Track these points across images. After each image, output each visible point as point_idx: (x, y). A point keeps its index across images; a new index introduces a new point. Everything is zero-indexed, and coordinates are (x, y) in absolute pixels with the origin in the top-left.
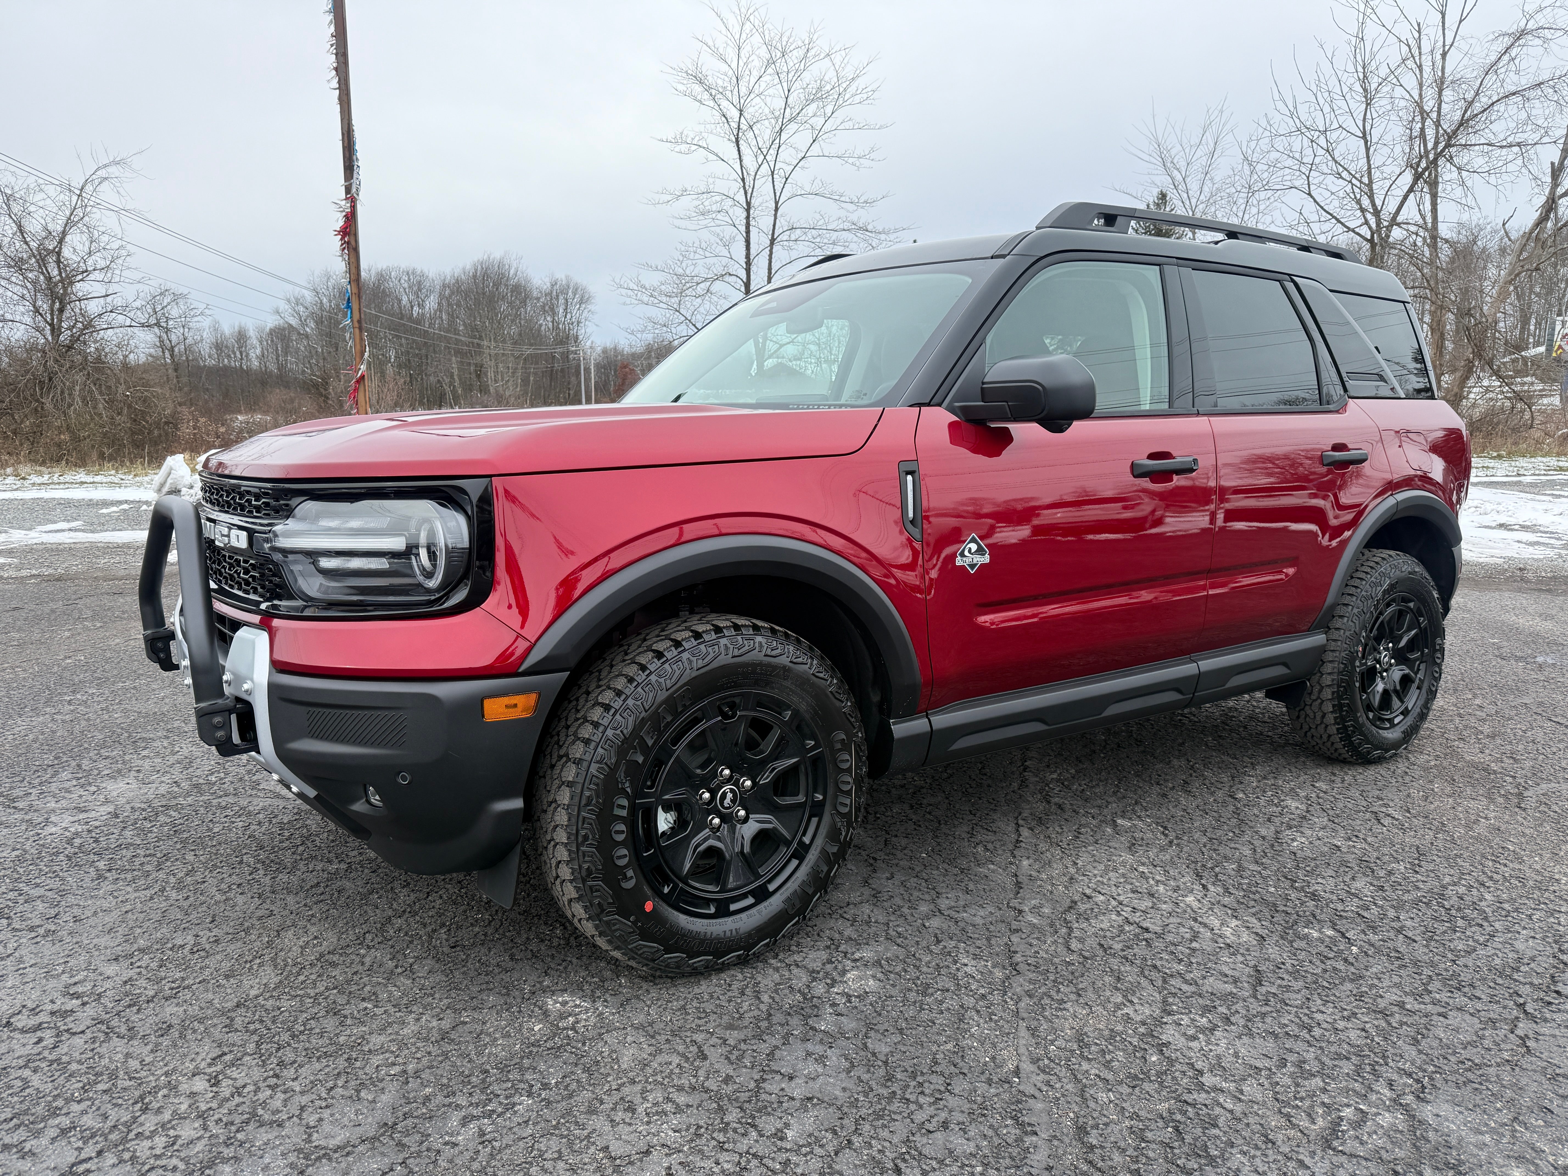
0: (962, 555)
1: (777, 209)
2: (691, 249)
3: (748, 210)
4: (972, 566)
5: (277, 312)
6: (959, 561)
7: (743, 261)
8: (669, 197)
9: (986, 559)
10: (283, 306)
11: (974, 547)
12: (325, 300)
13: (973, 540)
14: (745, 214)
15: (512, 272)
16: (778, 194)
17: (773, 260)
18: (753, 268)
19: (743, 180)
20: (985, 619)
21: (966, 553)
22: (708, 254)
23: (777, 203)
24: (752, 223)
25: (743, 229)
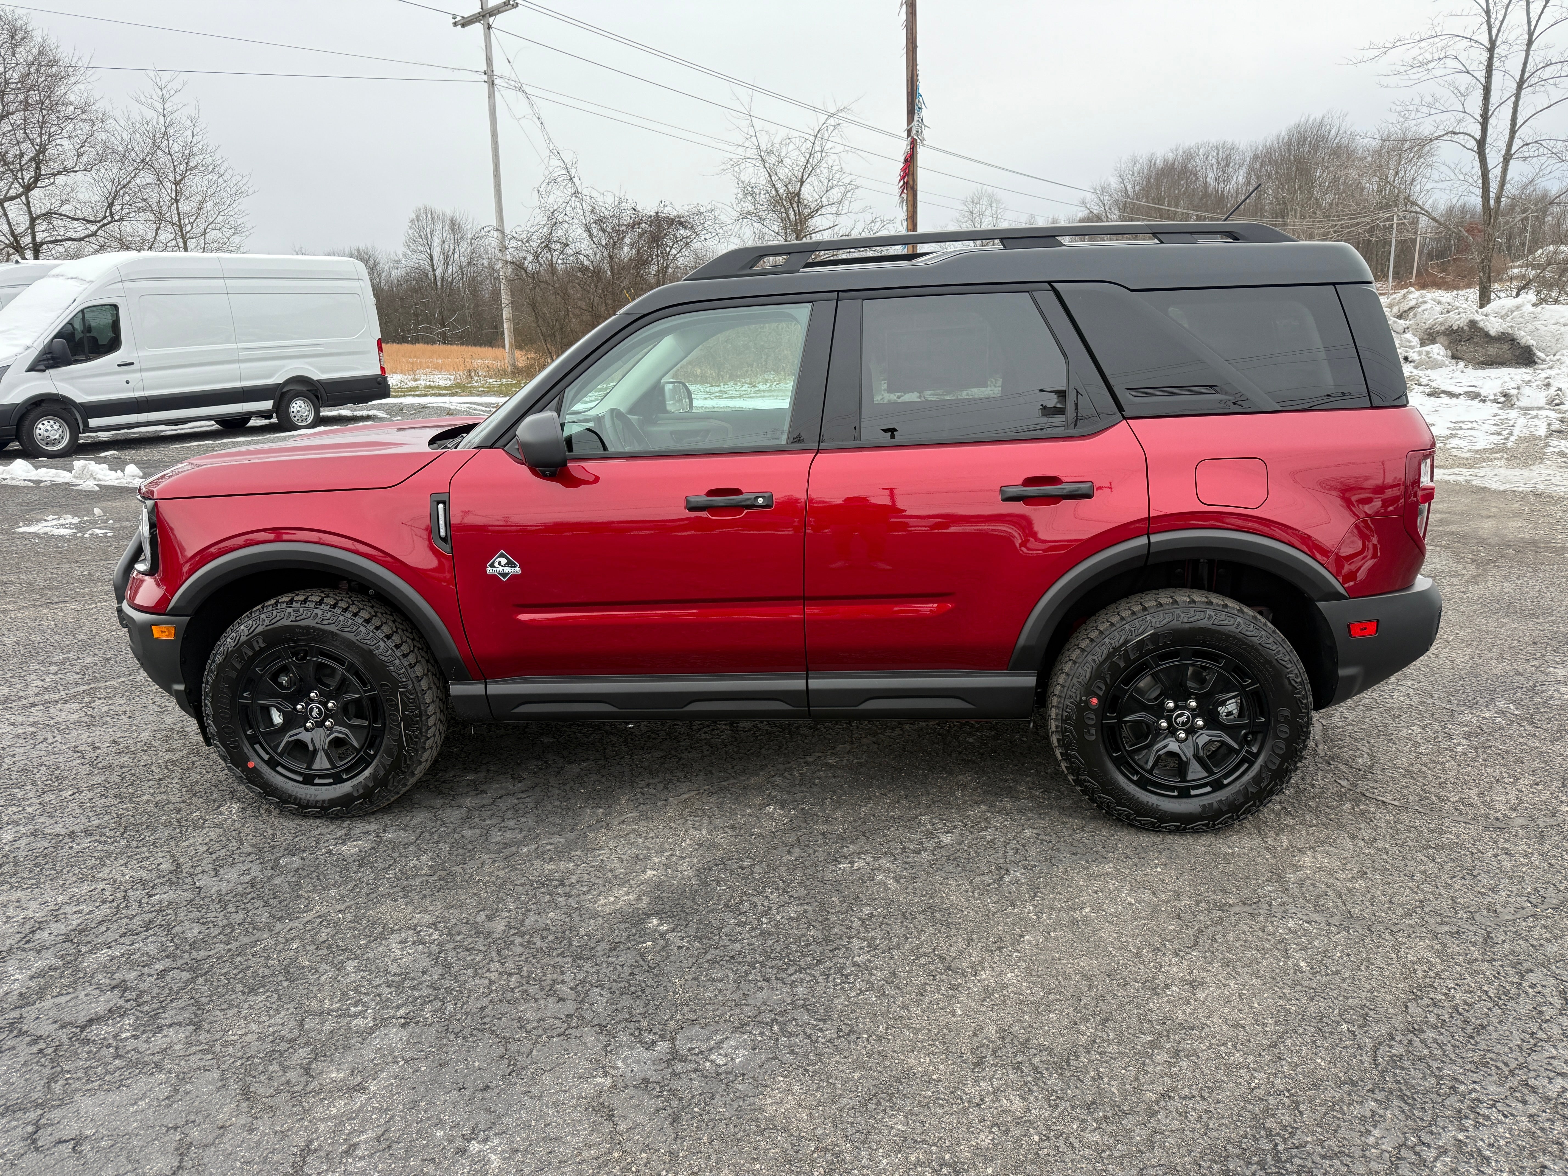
0: (492, 566)
1: (1530, 43)
2: (1411, 108)
3: (1491, 50)
4: (504, 575)
5: (1084, 203)
6: (489, 571)
7: (1477, 113)
8: (1376, 52)
9: (518, 570)
10: (1089, 196)
11: (504, 561)
12: (1129, 187)
13: (502, 556)
14: (1486, 55)
15: (1333, 132)
16: (1533, 24)
17: (1520, 109)
18: (1492, 121)
19: (1488, 12)
20: (523, 617)
21: (496, 564)
22: (1433, 111)
23: (1531, 34)
24: (1496, 63)
25: (1481, 75)
